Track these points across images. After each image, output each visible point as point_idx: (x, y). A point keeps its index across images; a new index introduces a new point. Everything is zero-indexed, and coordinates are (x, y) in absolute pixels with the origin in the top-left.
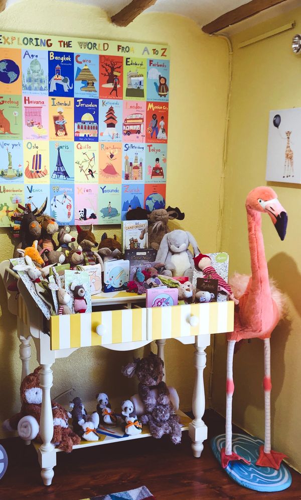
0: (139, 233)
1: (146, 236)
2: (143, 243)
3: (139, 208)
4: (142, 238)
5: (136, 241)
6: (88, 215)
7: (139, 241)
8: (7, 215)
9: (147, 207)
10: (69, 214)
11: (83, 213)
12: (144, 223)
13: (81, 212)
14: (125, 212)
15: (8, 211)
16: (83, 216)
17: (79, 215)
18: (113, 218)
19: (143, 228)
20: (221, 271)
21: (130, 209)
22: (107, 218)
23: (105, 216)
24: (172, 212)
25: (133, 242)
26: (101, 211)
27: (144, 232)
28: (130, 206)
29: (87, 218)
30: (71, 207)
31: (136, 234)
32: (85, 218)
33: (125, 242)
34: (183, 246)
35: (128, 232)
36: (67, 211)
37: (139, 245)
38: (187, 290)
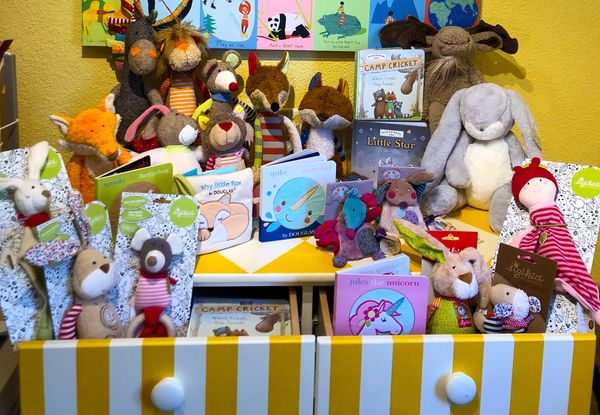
0: (401, 79)
1: (418, 86)
2: (408, 103)
3: (414, 19)
4: (407, 91)
5: (392, 97)
6: (290, 29)
7: (400, 97)
8: (100, 20)
9: (432, 17)
10: (245, 24)
11: (278, 23)
12: (416, 55)
13: (273, 22)
14: (379, 26)
15: (101, 12)
16: (277, 30)
17: (266, 28)
18: (348, 38)
19: (413, 68)
20: (580, 222)
21: (390, 19)
22: (334, 37)
23: (329, 32)
24: (486, 35)
25: (383, 99)
26: (322, 22)
27: (412, 78)
28: (391, 14)
29: (287, 34)
30: (249, 8)
31: (393, 82)
32: (282, 35)
33: (362, 100)
34: (496, 127)
35: (369, 76)
36: (240, 17)
37: (397, 107)
38: (462, 277)
